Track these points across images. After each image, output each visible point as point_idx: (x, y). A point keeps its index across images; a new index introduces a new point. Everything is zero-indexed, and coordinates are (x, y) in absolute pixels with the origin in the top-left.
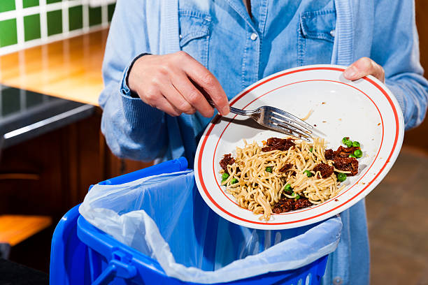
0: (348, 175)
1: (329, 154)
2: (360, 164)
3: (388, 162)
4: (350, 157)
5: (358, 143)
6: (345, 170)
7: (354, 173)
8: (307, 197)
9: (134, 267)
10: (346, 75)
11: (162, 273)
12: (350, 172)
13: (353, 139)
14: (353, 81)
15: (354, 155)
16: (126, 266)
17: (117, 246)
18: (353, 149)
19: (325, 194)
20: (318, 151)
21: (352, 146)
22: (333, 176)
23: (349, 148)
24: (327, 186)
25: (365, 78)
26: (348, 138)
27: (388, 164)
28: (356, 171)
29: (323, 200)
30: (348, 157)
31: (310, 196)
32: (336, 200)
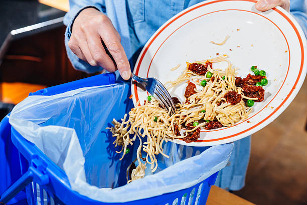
0: (256, 101)
1: (239, 82)
2: (266, 92)
3: (294, 88)
4: (257, 85)
5: (264, 72)
6: (253, 97)
7: (261, 99)
8: (219, 121)
9: (47, 176)
10: (257, 7)
11: (68, 186)
12: (257, 99)
13: (260, 68)
14: (263, 12)
15: (260, 83)
16: (40, 175)
17: (37, 153)
18: (259, 77)
19: (235, 118)
20: (229, 79)
21: (259, 75)
22: (242, 102)
23: (256, 76)
24: (236, 111)
25: (274, 9)
26: (255, 67)
27: (294, 90)
28: (263, 98)
29: (233, 124)
30: (255, 84)
31: (222, 120)
32: (248, 122)
